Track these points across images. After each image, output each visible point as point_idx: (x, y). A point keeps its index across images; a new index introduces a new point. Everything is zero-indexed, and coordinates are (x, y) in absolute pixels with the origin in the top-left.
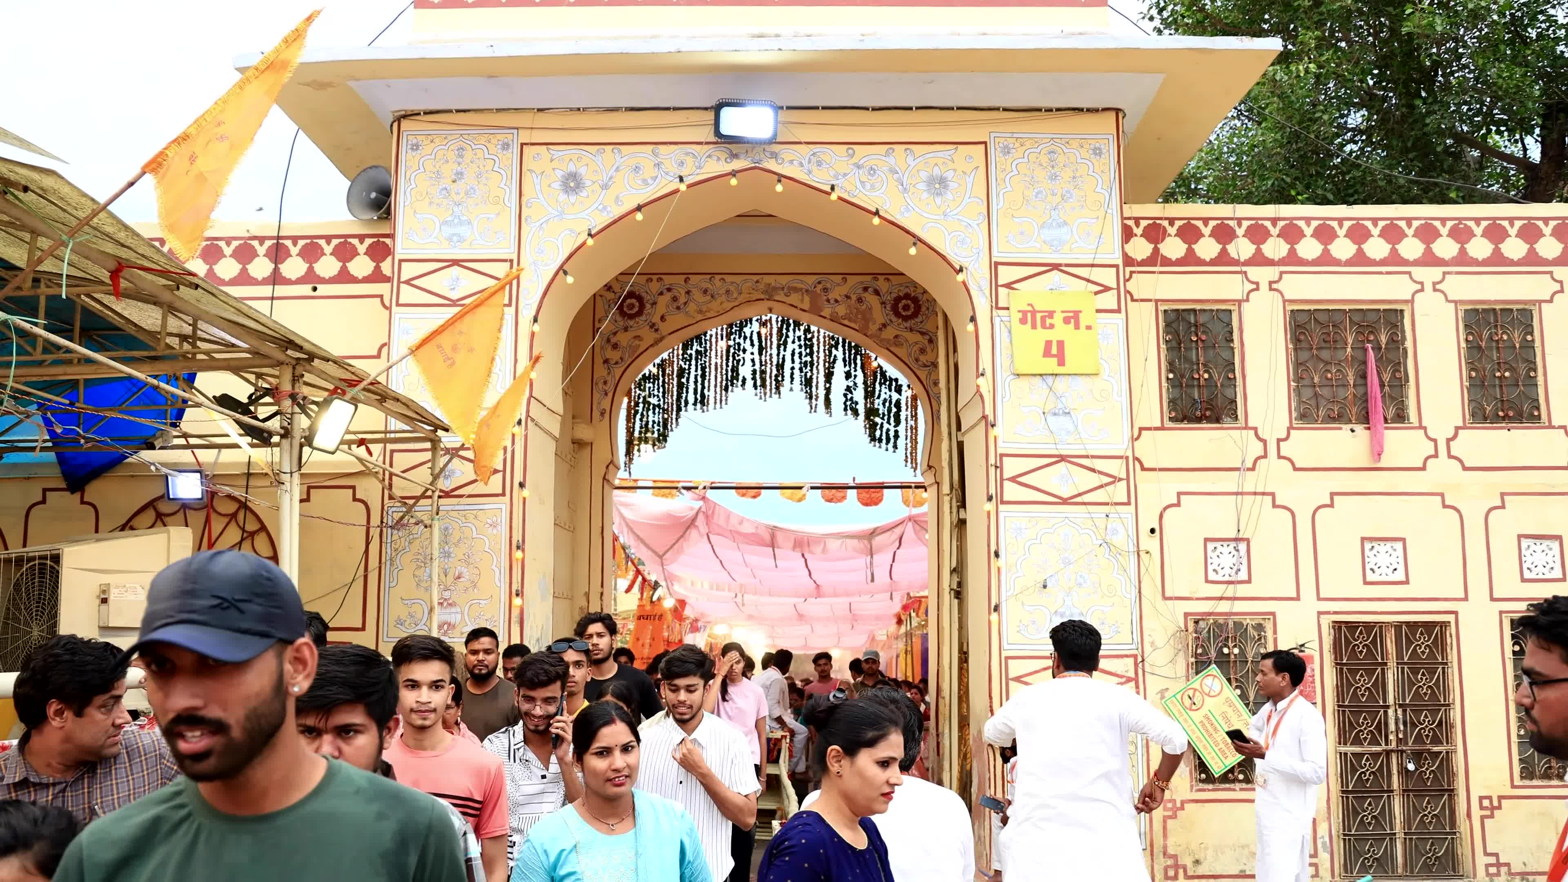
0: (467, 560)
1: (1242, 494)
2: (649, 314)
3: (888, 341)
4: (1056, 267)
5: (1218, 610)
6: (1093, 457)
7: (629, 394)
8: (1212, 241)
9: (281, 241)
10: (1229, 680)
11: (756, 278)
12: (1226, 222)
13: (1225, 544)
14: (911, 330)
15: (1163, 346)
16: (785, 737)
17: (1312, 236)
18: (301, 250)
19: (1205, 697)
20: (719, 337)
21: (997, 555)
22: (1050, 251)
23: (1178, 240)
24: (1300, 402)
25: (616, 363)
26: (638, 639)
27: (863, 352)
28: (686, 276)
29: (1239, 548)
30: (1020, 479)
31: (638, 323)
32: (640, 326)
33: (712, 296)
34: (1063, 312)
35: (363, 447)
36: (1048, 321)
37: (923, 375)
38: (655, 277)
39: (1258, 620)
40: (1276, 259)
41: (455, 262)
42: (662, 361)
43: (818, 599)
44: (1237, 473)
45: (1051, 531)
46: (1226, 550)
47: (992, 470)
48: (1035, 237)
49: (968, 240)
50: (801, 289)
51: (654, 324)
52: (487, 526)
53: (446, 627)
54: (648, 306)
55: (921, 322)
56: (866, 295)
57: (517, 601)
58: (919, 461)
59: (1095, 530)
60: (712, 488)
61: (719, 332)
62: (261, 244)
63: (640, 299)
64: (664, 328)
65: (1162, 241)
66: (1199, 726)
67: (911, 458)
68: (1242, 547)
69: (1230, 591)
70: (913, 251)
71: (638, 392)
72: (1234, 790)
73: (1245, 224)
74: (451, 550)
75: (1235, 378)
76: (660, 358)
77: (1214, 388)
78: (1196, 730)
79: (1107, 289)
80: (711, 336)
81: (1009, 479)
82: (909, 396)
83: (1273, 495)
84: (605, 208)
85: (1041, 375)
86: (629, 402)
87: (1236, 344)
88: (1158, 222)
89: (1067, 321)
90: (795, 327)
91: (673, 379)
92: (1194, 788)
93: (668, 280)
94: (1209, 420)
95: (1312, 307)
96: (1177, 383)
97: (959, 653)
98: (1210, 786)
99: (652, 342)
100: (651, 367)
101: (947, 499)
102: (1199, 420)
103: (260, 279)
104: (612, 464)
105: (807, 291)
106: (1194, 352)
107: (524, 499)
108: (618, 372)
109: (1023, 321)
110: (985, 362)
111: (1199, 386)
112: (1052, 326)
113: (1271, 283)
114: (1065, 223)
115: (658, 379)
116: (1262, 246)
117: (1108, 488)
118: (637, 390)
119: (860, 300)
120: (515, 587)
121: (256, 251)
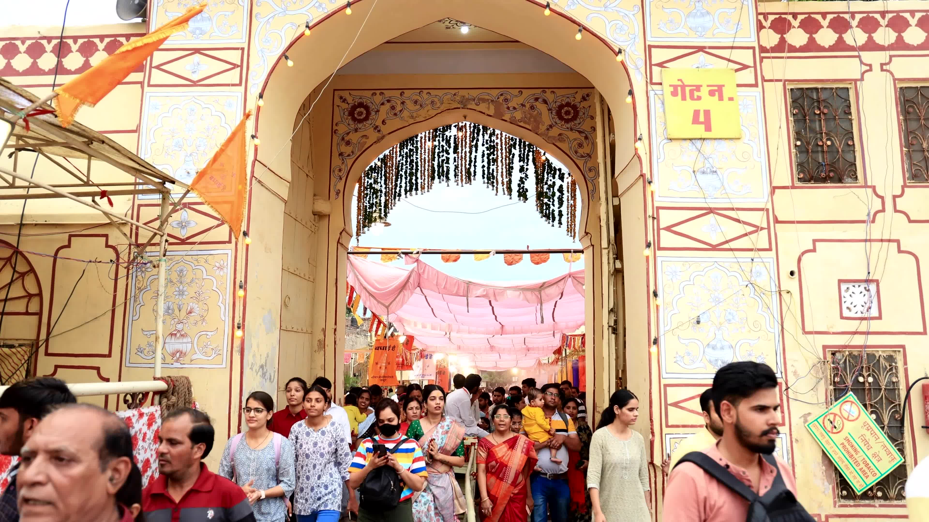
0: (197, 297)
1: (870, 241)
2: (373, 119)
3: (554, 138)
4: (701, 49)
5: (852, 343)
6: (738, 209)
7: (360, 181)
8: (830, 31)
9: (65, 40)
10: (865, 406)
11: (453, 92)
12: (841, 15)
13: (857, 285)
14: (571, 130)
15: (791, 119)
16: (474, 444)
17: (916, 25)
18: (80, 47)
19: (845, 421)
20: (427, 138)
21: (655, 295)
22: (696, 36)
23: (801, 30)
24: (911, 164)
25: (349, 155)
26: (377, 363)
27: (535, 149)
28: (401, 91)
29: (870, 288)
30: (674, 229)
31: (365, 125)
32: (367, 129)
33: (421, 106)
34: (708, 86)
35: (106, 199)
36: (696, 94)
37: (580, 163)
38: (378, 92)
39: (889, 352)
40: (886, 45)
41: (197, 51)
42: (385, 156)
43: (503, 336)
44: (863, 225)
45: (703, 273)
46: (857, 290)
47: (650, 221)
48: (683, 24)
49: (626, 28)
50: (488, 100)
51: (377, 127)
52: (215, 268)
53: (178, 355)
54: (373, 113)
55: (579, 124)
56: (537, 103)
57: (239, 333)
58: (577, 230)
59: (742, 273)
60: (423, 253)
61: (427, 135)
62: (49, 42)
63: (367, 108)
64: (385, 130)
65: (788, 31)
66: (840, 447)
67: (571, 230)
68: (873, 287)
69: (863, 326)
70: (579, 37)
71: (367, 180)
72: (874, 506)
73: (858, 17)
74: (185, 289)
75: (854, 145)
76: (383, 154)
77: (835, 154)
78: (837, 450)
79: (745, 67)
80: (421, 138)
81: (665, 229)
82: (570, 182)
83: (898, 241)
84: (320, 5)
85: (691, 139)
86: (360, 187)
87: (854, 116)
88: (783, 16)
89: (712, 93)
90: (483, 132)
91: (392, 170)
92: (837, 504)
93: (387, 93)
94: (832, 180)
95: (919, 85)
96: (804, 149)
97: (616, 379)
98: (851, 502)
99: (376, 140)
100: (376, 161)
101: (605, 252)
102: (824, 180)
103: (47, 70)
104: (345, 232)
105: (492, 101)
106: (817, 123)
107: (247, 246)
108: (350, 162)
109: (674, 94)
110: (642, 129)
111: (823, 152)
112: (699, 98)
113: (882, 65)
114: (708, 13)
115: (382, 170)
116: (873, 35)
117: (751, 236)
118: (366, 178)
119: (532, 107)
120: (236, 322)
121: (45, 48)
